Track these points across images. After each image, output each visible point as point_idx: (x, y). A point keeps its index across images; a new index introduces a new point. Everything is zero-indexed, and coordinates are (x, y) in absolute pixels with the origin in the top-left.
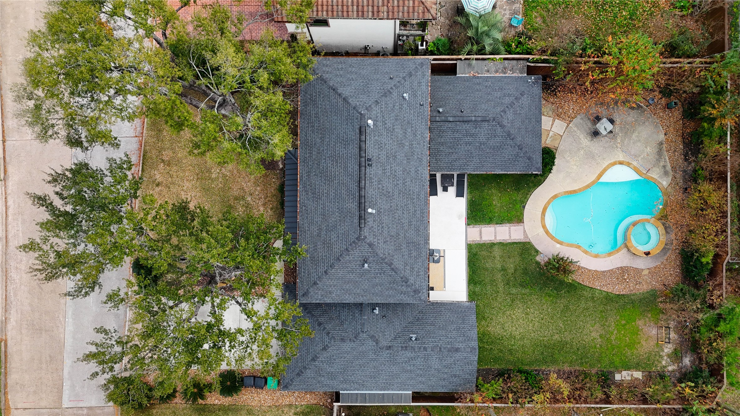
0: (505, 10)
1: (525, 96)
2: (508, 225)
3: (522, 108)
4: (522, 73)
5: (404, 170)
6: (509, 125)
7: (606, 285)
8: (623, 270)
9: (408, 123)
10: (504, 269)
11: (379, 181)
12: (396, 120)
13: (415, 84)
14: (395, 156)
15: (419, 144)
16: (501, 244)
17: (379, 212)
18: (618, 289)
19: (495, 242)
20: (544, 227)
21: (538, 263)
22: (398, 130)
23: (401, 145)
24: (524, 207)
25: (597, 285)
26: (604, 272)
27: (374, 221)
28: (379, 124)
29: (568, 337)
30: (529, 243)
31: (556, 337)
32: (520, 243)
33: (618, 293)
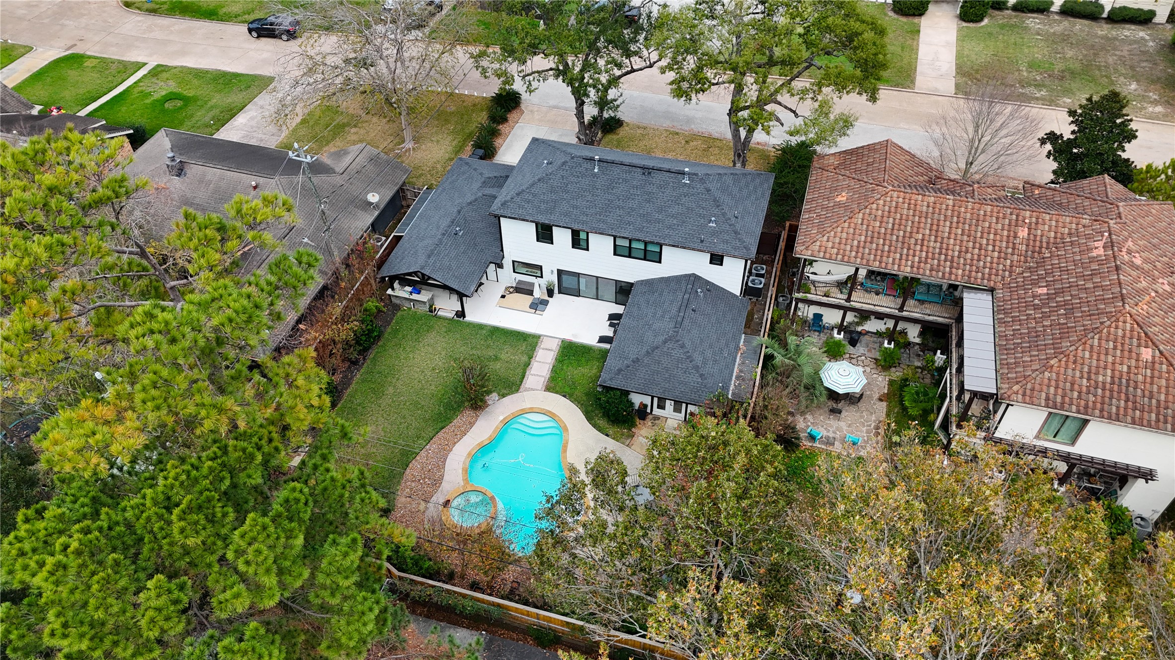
0: (834, 432)
1: (699, 380)
2: (548, 376)
3: (685, 372)
4: (733, 394)
5: (633, 209)
6: (665, 350)
7: (427, 456)
8: (437, 482)
9: (684, 222)
10: (496, 358)
11: (626, 181)
12: (688, 209)
13: (726, 237)
14: (649, 202)
15: (658, 230)
16: (527, 365)
17: (595, 175)
18: (415, 468)
19: (533, 361)
20: (531, 411)
21: (489, 392)
22: (675, 210)
23: (660, 210)
24: (564, 396)
25: (433, 446)
26: (445, 460)
27: (587, 169)
28: (685, 190)
29: (385, 402)
30: (517, 391)
31: (391, 390)
32: (522, 382)
33: (410, 465)
